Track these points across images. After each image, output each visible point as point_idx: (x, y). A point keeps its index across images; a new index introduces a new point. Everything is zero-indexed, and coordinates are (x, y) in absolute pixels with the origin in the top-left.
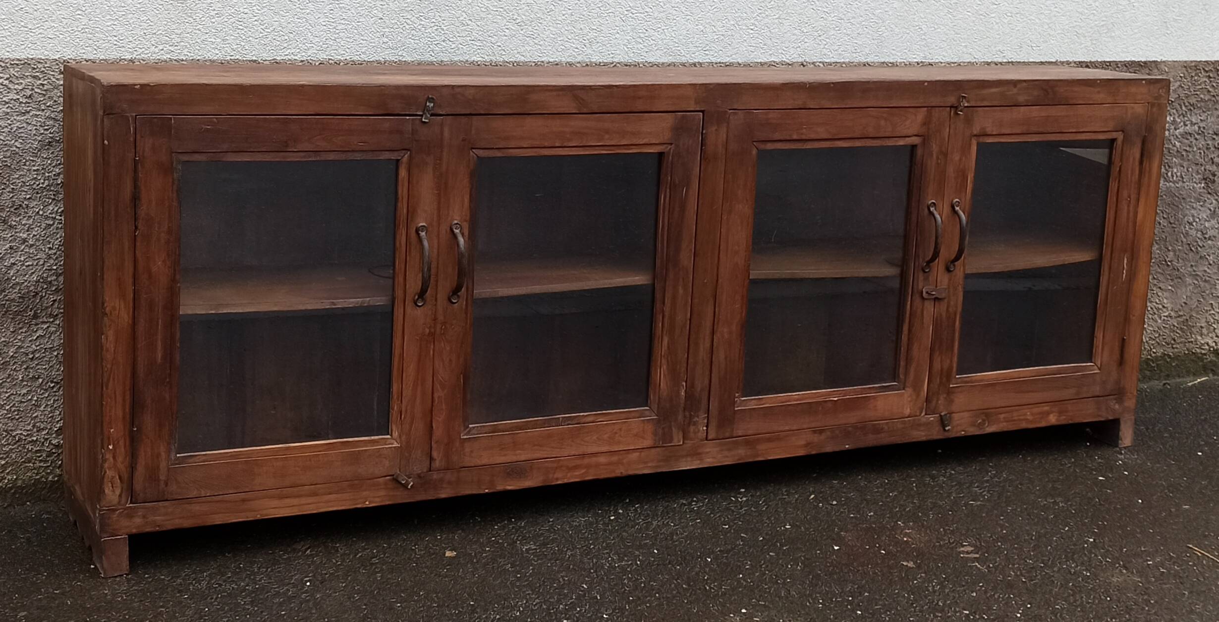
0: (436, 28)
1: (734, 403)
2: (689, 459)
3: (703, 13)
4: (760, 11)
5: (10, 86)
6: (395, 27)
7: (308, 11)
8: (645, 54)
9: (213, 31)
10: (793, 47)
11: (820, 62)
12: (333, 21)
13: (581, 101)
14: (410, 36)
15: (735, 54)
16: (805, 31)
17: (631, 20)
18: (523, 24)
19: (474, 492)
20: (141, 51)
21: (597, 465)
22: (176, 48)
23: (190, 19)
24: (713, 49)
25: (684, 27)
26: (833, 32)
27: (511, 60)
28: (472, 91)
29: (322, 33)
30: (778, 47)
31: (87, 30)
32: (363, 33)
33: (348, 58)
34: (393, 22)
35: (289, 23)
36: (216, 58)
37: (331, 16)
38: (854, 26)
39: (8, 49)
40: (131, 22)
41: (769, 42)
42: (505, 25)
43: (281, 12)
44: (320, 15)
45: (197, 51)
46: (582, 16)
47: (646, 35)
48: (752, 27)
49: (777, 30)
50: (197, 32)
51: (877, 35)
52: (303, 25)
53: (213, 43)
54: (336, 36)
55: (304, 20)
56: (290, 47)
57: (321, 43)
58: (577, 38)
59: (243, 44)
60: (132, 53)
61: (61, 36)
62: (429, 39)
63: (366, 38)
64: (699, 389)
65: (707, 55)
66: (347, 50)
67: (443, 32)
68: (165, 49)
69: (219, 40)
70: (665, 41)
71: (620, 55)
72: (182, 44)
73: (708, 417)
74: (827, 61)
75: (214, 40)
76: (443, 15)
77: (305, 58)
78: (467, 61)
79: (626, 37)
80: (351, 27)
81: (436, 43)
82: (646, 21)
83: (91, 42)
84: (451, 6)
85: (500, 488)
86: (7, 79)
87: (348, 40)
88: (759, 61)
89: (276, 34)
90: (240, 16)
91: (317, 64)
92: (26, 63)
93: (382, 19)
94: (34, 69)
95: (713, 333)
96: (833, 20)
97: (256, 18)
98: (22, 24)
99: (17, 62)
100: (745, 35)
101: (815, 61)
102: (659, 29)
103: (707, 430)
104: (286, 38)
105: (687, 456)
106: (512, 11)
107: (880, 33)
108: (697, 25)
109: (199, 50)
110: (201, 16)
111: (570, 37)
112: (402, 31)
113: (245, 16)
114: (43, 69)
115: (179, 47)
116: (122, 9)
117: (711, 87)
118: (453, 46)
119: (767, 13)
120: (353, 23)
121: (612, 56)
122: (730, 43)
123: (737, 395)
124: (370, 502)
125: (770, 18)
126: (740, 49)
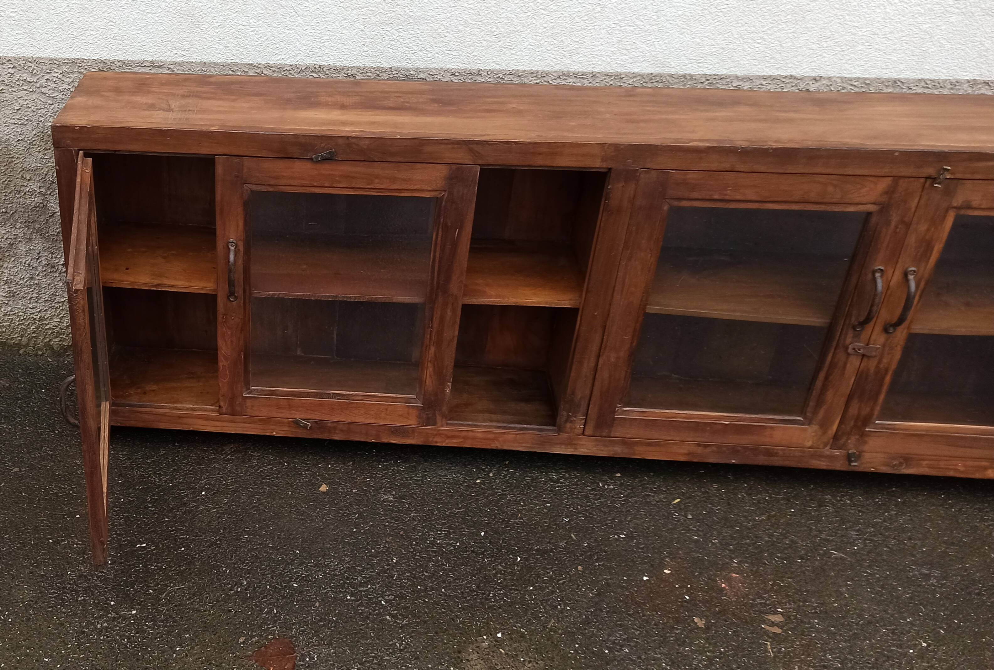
0: (414, 39)
1: (614, 412)
2: (563, 446)
3: (702, 27)
4: (772, 25)
5: (64, 79)
6: (375, 38)
7: (297, 24)
8: (629, 65)
9: (217, 39)
10: (807, 62)
11: (838, 77)
12: (319, 32)
13: (477, 154)
14: (389, 46)
15: (735, 67)
16: (825, 45)
17: (618, 32)
18: (501, 36)
19: (362, 440)
20: (159, 54)
21: (474, 438)
22: (187, 52)
23: (198, 29)
24: (709, 61)
25: (677, 40)
26: (861, 47)
27: (487, 68)
28: (367, 142)
29: (309, 42)
30: (788, 61)
31: (117, 37)
32: (346, 43)
33: (331, 64)
34: (373, 33)
35: (281, 33)
36: (219, 61)
37: (317, 28)
38: (891, 42)
39: (60, 51)
40: (151, 31)
41: (778, 56)
42: (482, 37)
43: (274, 25)
44: (307, 27)
45: (204, 56)
46: (564, 29)
47: (633, 47)
48: (759, 41)
49: (789, 44)
50: (204, 40)
51: (920, 51)
52: (292, 35)
53: (217, 49)
54: (321, 45)
55: (294, 31)
56: (281, 53)
57: (308, 51)
58: (556, 49)
59: (241, 50)
60: (152, 56)
61: (99, 42)
62: (407, 49)
63: (348, 47)
64: (579, 397)
65: (701, 67)
66: (331, 57)
67: (420, 43)
68: (178, 53)
69: (222, 47)
70: (654, 53)
71: (601, 65)
72: (192, 49)
73: (586, 418)
74: (847, 76)
75: (218, 47)
76: (422, 28)
77: (293, 63)
78: (442, 68)
79: (610, 49)
80: (335, 37)
81: (413, 52)
82: (635, 34)
83: (121, 47)
84: (430, 20)
85: (385, 440)
86: (61, 74)
87: (332, 48)
88: (762, 74)
89: (269, 42)
90: (239, 27)
91: (303, 68)
92: (73, 62)
93: (363, 31)
94: (80, 67)
95: (599, 356)
96: (863, 35)
97: (252, 29)
98: (70, 32)
99: (67, 61)
100: (749, 49)
101: (832, 75)
102: (648, 42)
103: (584, 428)
104: (278, 46)
105: (561, 444)
106: (491, 24)
107: (924, 49)
108: (693, 38)
109: (205, 55)
110: (207, 27)
111: (549, 48)
112: (381, 41)
113: (243, 27)
114: (86, 67)
115: (189, 52)
116: (143, 21)
117: (622, 147)
118: (430, 55)
119: (780, 27)
120: (337, 34)
121: (592, 66)
122: (730, 56)
123: (619, 406)
124: (277, 433)
125: (784, 32)
126: (742, 62)
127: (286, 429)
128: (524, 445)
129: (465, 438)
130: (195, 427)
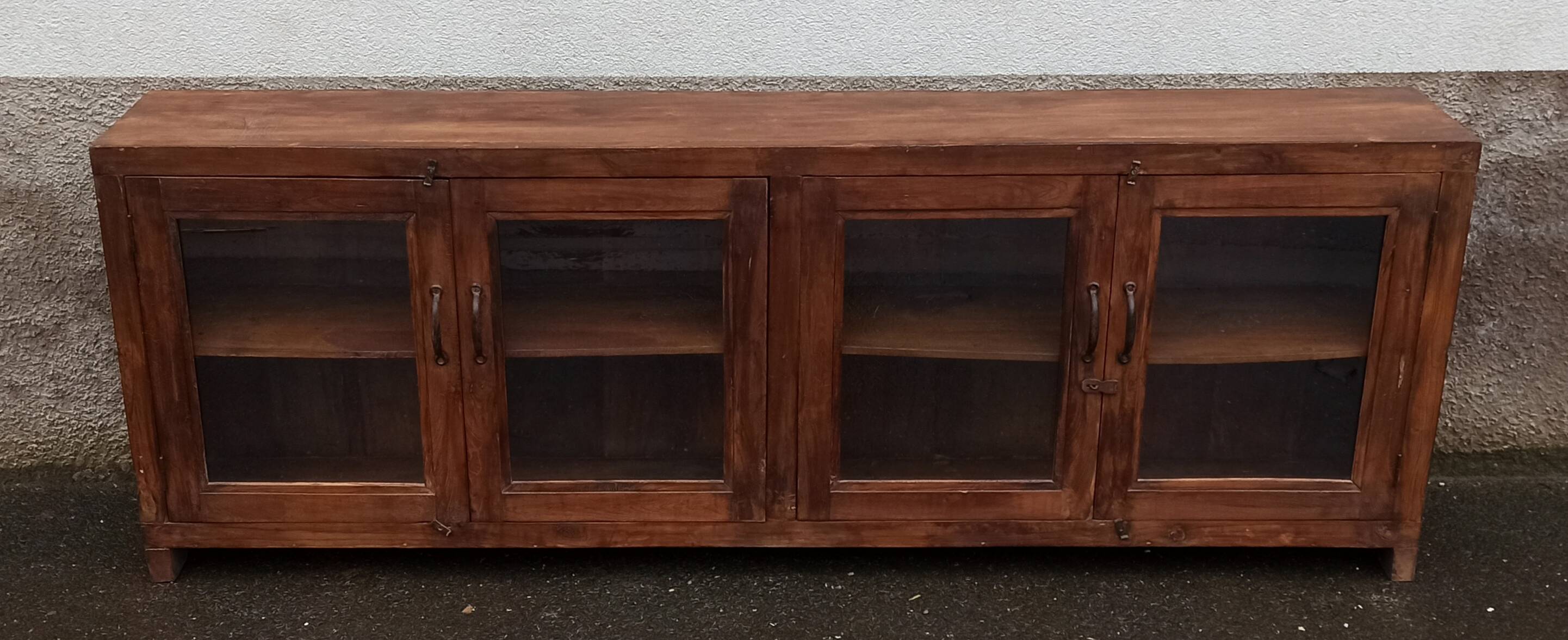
0: (564, 42)
1: (829, 486)
2: (774, 538)
4: (980, 17)
7: (418, 27)
8: (824, 68)
10: (1028, 59)
12: (447, 37)
16: (1045, 39)
17: (805, 29)
18: (669, 37)
19: (521, 546)
21: (664, 535)
24: (916, 61)
25: (875, 37)
26: (1085, 40)
27: (656, 75)
29: (436, 49)
30: (1007, 59)
31: (192, 50)
32: (481, 49)
33: (466, 75)
34: (514, 37)
35: (399, 40)
36: (324, 75)
37: (444, 32)
39: (118, 69)
40: (235, 41)
42: (646, 38)
43: (390, 29)
44: (432, 32)
45: (304, 69)
46: (742, 27)
47: (826, 46)
48: (969, 36)
49: (1004, 39)
52: (414, 42)
53: (320, 61)
54: (451, 52)
55: (415, 36)
56: (401, 64)
57: (435, 60)
58: (736, 51)
59: (351, 61)
64: (783, 468)
65: (908, 68)
70: (851, 53)
71: (792, 68)
73: (797, 497)
76: (572, 29)
78: (603, 77)
79: (799, 49)
80: (467, 42)
81: (565, 58)
82: (825, 31)
83: (197, 61)
84: (580, 19)
85: (550, 545)
89: (386, 51)
90: (346, 34)
91: (431, 81)
93: (501, 34)
97: (363, 35)
99: (127, 81)
100: (959, 45)
102: (842, 40)
103: (796, 510)
104: (397, 55)
105: (770, 534)
106: (654, 23)
108: (893, 35)
111: (727, 50)
112: (524, 46)
113: (351, 33)
115: (285, 66)
118: (586, 61)
119: (990, 19)
120: (469, 39)
123: (833, 477)
124: (408, 544)
126: (954, 61)
127: (421, 537)
128: (727, 539)
129: (651, 534)
130: (300, 542)
